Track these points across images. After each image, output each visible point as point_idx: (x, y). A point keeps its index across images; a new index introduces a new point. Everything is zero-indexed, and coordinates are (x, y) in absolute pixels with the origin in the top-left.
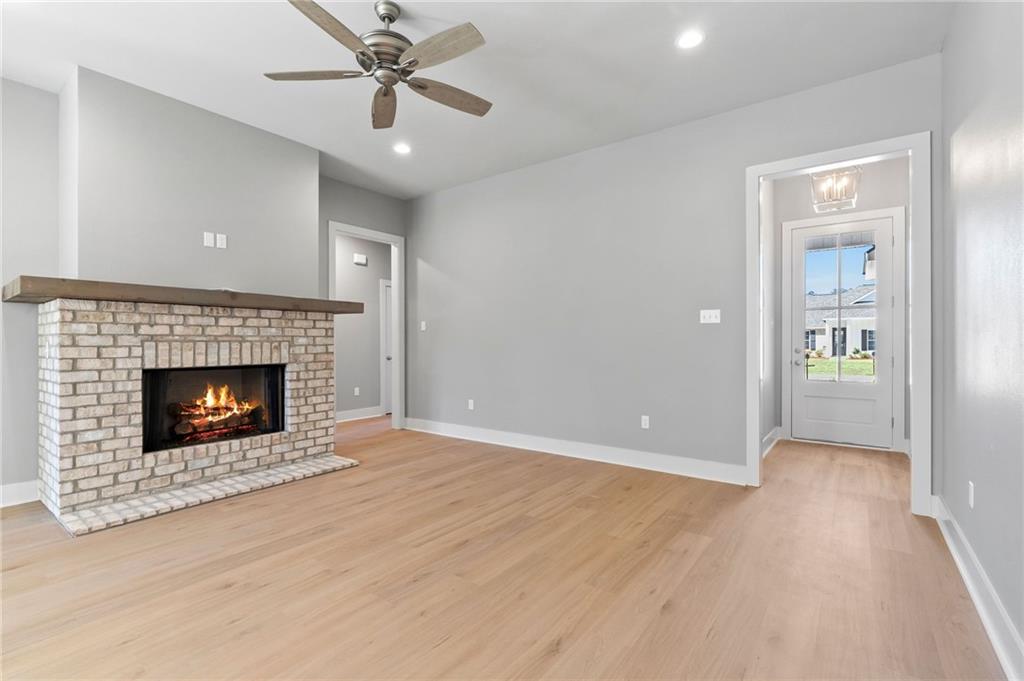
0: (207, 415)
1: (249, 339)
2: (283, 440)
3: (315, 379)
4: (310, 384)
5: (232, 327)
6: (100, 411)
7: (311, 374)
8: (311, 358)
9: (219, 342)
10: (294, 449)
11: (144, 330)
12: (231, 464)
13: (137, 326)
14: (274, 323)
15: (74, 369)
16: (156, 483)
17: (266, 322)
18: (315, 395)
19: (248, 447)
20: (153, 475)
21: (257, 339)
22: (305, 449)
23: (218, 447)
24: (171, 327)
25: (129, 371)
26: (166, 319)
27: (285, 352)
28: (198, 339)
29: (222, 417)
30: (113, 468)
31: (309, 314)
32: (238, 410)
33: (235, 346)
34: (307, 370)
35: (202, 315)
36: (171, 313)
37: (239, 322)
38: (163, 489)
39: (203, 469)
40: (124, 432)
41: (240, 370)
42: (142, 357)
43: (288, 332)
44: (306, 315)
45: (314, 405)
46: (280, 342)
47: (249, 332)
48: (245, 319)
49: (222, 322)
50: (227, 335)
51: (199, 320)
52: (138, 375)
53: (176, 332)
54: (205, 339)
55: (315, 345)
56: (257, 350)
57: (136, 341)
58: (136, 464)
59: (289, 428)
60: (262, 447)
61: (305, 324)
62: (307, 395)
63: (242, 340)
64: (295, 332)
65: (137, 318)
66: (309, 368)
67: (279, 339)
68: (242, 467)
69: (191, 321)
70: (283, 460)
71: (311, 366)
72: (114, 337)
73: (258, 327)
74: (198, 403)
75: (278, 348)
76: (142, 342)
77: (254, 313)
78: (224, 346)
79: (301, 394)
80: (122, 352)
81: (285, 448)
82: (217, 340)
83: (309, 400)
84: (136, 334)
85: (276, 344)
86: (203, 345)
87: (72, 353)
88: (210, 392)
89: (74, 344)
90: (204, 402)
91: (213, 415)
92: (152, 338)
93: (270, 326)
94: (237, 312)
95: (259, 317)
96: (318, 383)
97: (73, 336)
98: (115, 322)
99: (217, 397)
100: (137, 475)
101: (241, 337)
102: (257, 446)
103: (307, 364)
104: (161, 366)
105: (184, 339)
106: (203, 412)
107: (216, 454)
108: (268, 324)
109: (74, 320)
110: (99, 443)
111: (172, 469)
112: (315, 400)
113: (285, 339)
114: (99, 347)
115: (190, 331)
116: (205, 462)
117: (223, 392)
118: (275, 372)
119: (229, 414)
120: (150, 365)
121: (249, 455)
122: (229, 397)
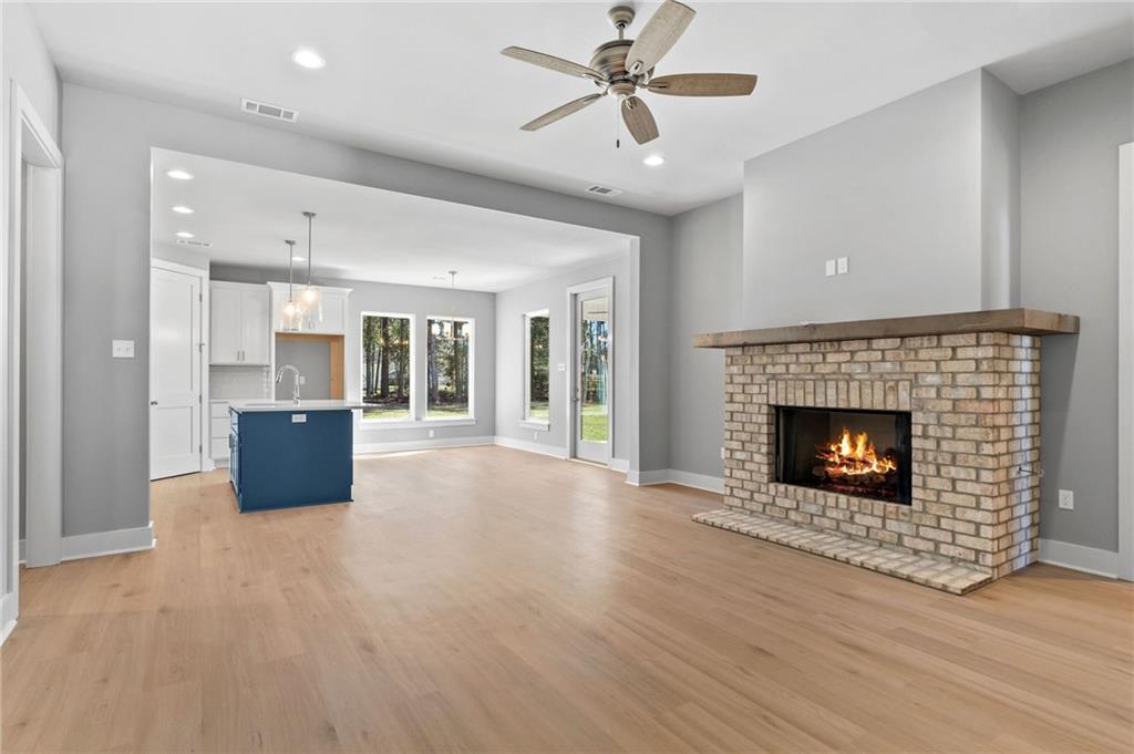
0: (841, 465)
1: (857, 377)
2: (902, 517)
3: (953, 438)
4: (945, 446)
5: (839, 364)
6: (744, 437)
7: (948, 432)
8: (948, 406)
9: (825, 381)
10: (917, 536)
11: (769, 369)
12: (838, 522)
13: (764, 367)
14: (889, 355)
15: (731, 401)
16: (776, 513)
17: (879, 355)
18: (953, 463)
19: (856, 509)
20: (774, 504)
21: (866, 377)
22: (937, 544)
24: (787, 365)
25: (760, 405)
26: (783, 359)
27: (904, 394)
28: (807, 377)
29: (858, 472)
30: (750, 486)
31: (944, 338)
32: (878, 467)
33: (842, 385)
34: (940, 424)
35: (811, 352)
36: (787, 353)
37: (847, 357)
38: (779, 520)
39: (812, 515)
40: (757, 457)
42: (768, 394)
43: (910, 367)
44: (939, 341)
45: (954, 481)
46: (897, 382)
47: (858, 369)
48: (853, 353)
49: (830, 358)
50: (834, 373)
51: (809, 358)
52: (765, 409)
53: (791, 371)
54: (812, 377)
55: (954, 386)
56: (867, 391)
57: (764, 379)
58: (764, 489)
59: (916, 505)
60: (872, 515)
61: (937, 354)
62: (940, 461)
63: (850, 378)
64: (920, 367)
65: (765, 359)
66: (944, 421)
67: (896, 377)
68: (850, 531)
69: (802, 359)
70: (900, 543)
71: (948, 419)
72: (752, 376)
73: (868, 363)
74: (833, 448)
75: (895, 389)
76: (768, 380)
77: (864, 344)
78: (831, 384)
79: (930, 458)
80: (755, 389)
81: (904, 528)
82: (824, 378)
83: (943, 470)
84: (764, 373)
85: (892, 384)
86: (812, 383)
87: (730, 389)
88: (846, 438)
89: (732, 382)
90: (839, 449)
91: (848, 466)
92: (774, 376)
93: (883, 360)
94: (845, 346)
95: (870, 349)
96: (960, 447)
97: (731, 376)
98: (752, 364)
99: (854, 445)
100: (764, 498)
101: (849, 375)
102: (872, 512)
103: (939, 415)
105: (797, 377)
106: (838, 460)
108: (883, 358)
109: (732, 363)
110: (743, 462)
111: (787, 503)
112: (953, 472)
113: (904, 376)
114: (744, 385)
115: (801, 369)
116: (813, 509)
117: (861, 440)
118: (903, 419)
119: (866, 470)
120: (772, 402)
121: (858, 518)
122: (867, 449)
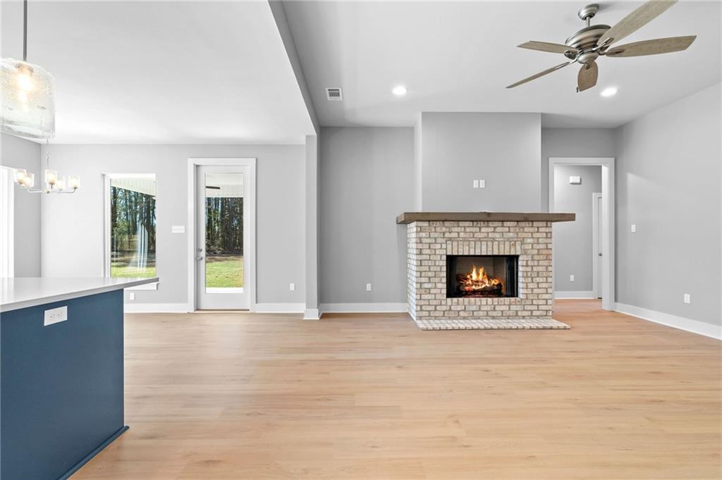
0: (472, 285)
1: (497, 239)
2: (517, 303)
3: (538, 266)
4: (535, 269)
5: (488, 233)
6: (430, 274)
7: (536, 263)
8: (535, 252)
9: (481, 241)
10: (524, 310)
11: (447, 235)
12: (487, 311)
13: (444, 233)
14: (512, 230)
15: (421, 254)
16: (452, 314)
17: (507, 229)
18: (538, 276)
19: (496, 303)
20: (450, 310)
21: (502, 239)
22: (532, 311)
23: (481, 301)
24: (458, 233)
25: (441, 255)
26: (456, 229)
27: (518, 247)
28: (471, 239)
29: (480, 287)
30: (435, 303)
31: (534, 223)
32: (489, 283)
33: (490, 244)
34: (533, 260)
35: (473, 226)
36: (458, 226)
37: (492, 229)
38: (454, 318)
39: (473, 311)
40: (439, 285)
41: (492, 258)
42: (446, 249)
43: (521, 235)
44: (532, 224)
45: (538, 283)
46: (515, 242)
47: (497, 235)
48: (495, 228)
49: (483, 230)
50: (485, 238)
51: (472, 229)
52: (444, 257)
53: (461, 236)
54: (474, 239)
55: (538, 243)
56: (502, 246)
57: (444, 240)
58: (444, 303)
59: (521, 296)
60: (504, 305)
61: (531, 230)
62: (533, 276)
63: (493, 240)
64: (525, 235)
65: (444, 229)
66: (535, 258)
67: (515, 240)
68: (493, 315)
69: (468, 230)
70: (517, 315)
71: (536, 257)
72: (435, 238)
73: (503, 233)
74: (468, 277)
75: (514, 245)
76: (446, 241)
77: (500, 224)
78: (484, 243)
79: (529, 275)
80: (438, 246)
81: (518, 308)
82: (480, 240)
83: (534, 279)
84: (444, 237)
85: (513, 243)
86: (473, 243)
87: (420, 246)
88: (474, 270)
89: (421, 242)
90: (471, 277)
91: (476, 285)
92: (450, 239)
93: (509, 232)
94: (490, 224)
95: (503, 226)
96: (541, 269)
97: (420, 238)
98: (435, 232)
99: (478, 274)
100: (444, 308)
101: (493, 238)
102: (502, 303)
103: (533, 256)
104: (454, 254)
105: (465, 240)
106: (470, 283)
107: (479, 304)
108: (509, 230)
109: (421, 231)
110: (429, 289)
111: (459, 308)
112: (538, 280)
113: (519, 239)
114: (429, 244)
115: (467, 235)
116: (474, 308)
117: (481, 271)
118: (512, 260)
119: (483, 286)
120: (449, 253)
121: (497, 308)
122: (484, 274)
